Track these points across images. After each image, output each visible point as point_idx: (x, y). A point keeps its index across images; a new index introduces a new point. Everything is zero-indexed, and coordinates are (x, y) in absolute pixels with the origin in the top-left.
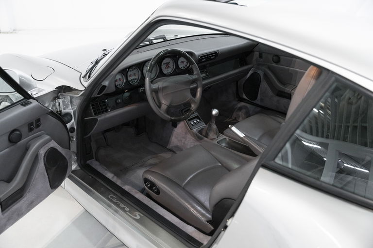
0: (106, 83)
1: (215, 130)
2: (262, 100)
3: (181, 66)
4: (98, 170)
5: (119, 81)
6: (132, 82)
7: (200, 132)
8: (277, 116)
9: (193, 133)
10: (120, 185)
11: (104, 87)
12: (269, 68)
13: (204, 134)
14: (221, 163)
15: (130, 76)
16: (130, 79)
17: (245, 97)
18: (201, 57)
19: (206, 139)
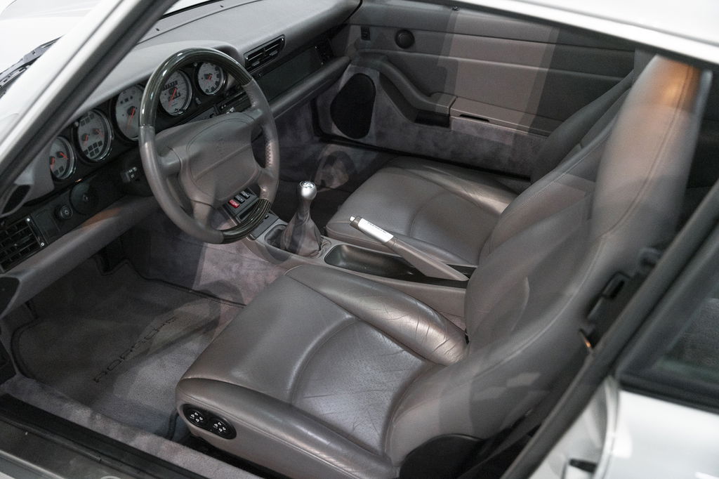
0: (27, 177)
1: (312, 232)
2: (380, 135)
3: (206, 85)
4: (43, 407)
5: (56, 160)
6: (92, 154)
7: (276, 239)
8: (428, 170)
9: (259, 247)
10: (120, 439)
11: (25, 189)
12: (391, 60)
13: (287, 245)
14: (350, 312)
15: (85, 137)
16: (84, 146)
17: (336, 131)
18: (250, 57)
19: (294, 257)
